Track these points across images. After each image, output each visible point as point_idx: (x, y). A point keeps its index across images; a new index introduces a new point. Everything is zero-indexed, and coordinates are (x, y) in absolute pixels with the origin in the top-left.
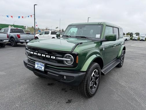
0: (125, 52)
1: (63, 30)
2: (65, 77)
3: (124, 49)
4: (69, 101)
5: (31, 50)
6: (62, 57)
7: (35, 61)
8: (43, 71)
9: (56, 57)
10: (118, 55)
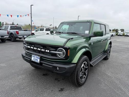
0: (111, 46)
1: (56, 27)
2: (58, 68)
3: (111, 43)
4: (62, 90)
5: (28, 45)
6: (56, 51)
7: (32, 54)
8: (39, 63)
9: (50, 50)
10: (105, 49)
